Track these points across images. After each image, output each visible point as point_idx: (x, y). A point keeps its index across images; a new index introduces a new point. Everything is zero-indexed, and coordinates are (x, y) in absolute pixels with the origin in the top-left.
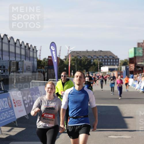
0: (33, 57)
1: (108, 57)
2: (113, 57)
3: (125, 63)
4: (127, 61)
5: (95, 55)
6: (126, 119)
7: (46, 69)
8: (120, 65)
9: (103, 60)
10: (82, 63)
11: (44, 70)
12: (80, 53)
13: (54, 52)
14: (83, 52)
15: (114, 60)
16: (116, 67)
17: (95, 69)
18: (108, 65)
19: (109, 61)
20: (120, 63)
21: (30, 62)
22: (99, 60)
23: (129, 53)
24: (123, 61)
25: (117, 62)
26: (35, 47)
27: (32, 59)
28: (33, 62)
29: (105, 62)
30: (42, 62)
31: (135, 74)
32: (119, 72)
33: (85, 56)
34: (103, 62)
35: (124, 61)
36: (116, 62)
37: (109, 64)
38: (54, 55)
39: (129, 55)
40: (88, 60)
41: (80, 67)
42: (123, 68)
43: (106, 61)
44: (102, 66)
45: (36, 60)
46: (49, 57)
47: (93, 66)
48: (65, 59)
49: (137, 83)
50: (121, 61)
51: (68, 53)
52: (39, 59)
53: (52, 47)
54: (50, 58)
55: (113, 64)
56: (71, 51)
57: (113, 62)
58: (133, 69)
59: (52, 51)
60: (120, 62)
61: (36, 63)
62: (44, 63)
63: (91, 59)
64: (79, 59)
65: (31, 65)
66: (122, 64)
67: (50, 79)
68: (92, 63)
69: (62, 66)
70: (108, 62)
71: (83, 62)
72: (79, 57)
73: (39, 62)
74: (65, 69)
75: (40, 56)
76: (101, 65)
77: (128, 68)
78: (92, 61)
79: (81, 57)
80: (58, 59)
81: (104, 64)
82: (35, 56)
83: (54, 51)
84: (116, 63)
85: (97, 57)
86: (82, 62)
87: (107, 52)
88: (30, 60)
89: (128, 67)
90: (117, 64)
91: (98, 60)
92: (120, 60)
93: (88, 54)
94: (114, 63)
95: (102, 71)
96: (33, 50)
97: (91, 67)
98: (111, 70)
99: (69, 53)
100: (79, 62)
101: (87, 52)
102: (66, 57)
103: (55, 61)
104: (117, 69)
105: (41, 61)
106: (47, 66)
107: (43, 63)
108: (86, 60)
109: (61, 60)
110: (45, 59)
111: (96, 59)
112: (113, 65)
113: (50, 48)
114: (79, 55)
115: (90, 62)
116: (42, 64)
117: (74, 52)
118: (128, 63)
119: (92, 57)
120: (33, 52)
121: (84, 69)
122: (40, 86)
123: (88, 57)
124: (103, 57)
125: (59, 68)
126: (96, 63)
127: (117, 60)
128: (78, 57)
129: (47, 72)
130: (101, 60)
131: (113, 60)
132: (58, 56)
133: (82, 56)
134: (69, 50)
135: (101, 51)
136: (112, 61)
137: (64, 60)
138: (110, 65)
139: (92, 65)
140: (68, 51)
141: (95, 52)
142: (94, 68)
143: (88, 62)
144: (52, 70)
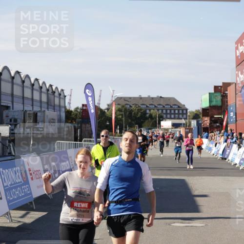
0: (60, 106)
1: (171, 107)
2: (179, 107)
3: (196, 116)
4: (199, 113)
5: (152, 103)
6: (198, 199)
7: (78, 123)
8: (189, 119)
9: (164, 111)
10: (133, 115)
11: (76, 126)
12: (130, 100)
13: (90, 99)
14: (135, 98)
15: (181, 112)
16: (183, 121)
17: (153, 124)
18: (171, 118)
19: (173, 112)
20: (189, 116)
21: (55, 113)
22: (158, 110)
23: (202, 101)
24: (193, 112)
25: (185, 114)
26: (62, 90)
27: (57, 108)
28: (59, 113)
29: (166, 114)
30: (72, 114)
31: (211, 133)
32: (188, 129)
33: (136, 105)
34: (164, 114)
35: (195, 112)
36: (183, 114)
37: (173, 116)
38: (91, 103)
39: (201, 104)
40: (141, 110)
41: (130, 120)
42: (194, 123)
43: (168, 111)
44: (162, 120)
45: (63, 109)
46: (83, 105)
47: (150, 119)
48: (108, 109)
49: (214, 145)
50: (190, 113)
51: (112, 100)
52: (68, 108)
53: (87, 91)
54: (85, 108)
55: (179, 116)
56: (116, 97)
57: (179, 114)
58: (208, 124)
59: (87, 96)
60: (188, 114)
61: (63, 115)
62: (76, 115)
63: (146, 109)
64: (129, 109)
65: (56, 118)
66: (192, 117)
67: (84, 139)
68: (148, 115)
69: (103, 119)
70: (171, 114)
71: (135, 113)
72: (129, 106)
73: (69, 113)
74: (108, 123)
75: (69, 103)
76: (161, 118)
77: (201, 124)
78: (148, 111)
79: (131, 106)
80: (97, 108)
81: (165, 116)
82: (62, 104)
83: (90, 96)
84: (183, 116)
85: (155, 107)
86: (133, 113)
87: (169, 99)
88: (54, 109)
89: (200, 122)
90: (185, 116)
91: (156, 110)
92: (188, 111)
93: (141, 102)
94: (181, 116)
95: (162, 127)
96: (60, 94)
97: (147, 121)
98: (175, 126)
99: (114, 99)
100: (128, 113)
101: (141, 98)
102: (108, 105)
103: (93, 111)
104: (184, 124)
105: (71, 111)
106: (80, 118)
107: (74, 114)
108: (138, 110)
109: (101, 110)
110: (78, 108)
111: (154, 109)
112: (179, 118)
113: (85, 92)
114: (128, 103)
115: (145, 113)
116: (73, 116)
117: (121, 98)
118: (201, 116)
119: (147, 106)
120: (60, 98)
121: (136, 124)
122: (69, 149)
123: (142, 106)
124: (164, 107)
125: (99, 122)
126: (153, 115)
127: (185, 112)
128: (127, 106)
129: (81, 128)
130: (160, 111)
131: (179, 111)
132: (96, 104)
133: (133, 105)
134: (114, 95)
135: (161, 97)
136: (177, 112)
137: (106, 111)
138: (174, 118)
139: (147, 119)
140: (112, 96)
141: (153, 98)
142: (151, 123)
143: (141, 113)
144: (87, 125)
